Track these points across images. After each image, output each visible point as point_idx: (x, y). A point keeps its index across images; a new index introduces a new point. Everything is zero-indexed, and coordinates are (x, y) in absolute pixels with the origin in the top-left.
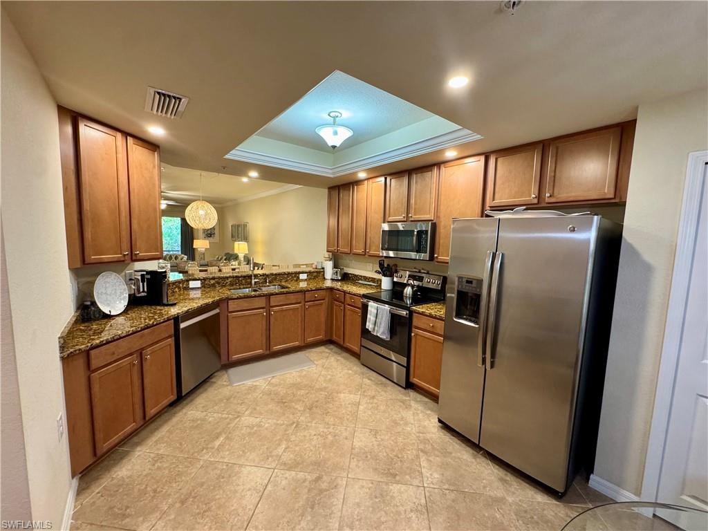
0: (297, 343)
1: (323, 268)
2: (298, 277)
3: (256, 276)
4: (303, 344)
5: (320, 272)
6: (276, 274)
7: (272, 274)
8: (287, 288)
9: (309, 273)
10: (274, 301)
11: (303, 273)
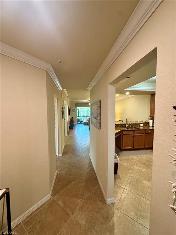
0: (142, 147)
1: (149, 122)
2: (140, 125)
3: (127, 124)
4: (144, 148)
5: (147, 124)
6: (133, 124)
7: (132, 124)
8: (138, 128)
9: (144, 124)
10: (136, 132)
11: (141, 124)
